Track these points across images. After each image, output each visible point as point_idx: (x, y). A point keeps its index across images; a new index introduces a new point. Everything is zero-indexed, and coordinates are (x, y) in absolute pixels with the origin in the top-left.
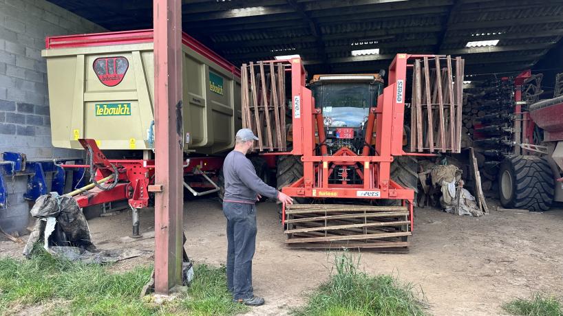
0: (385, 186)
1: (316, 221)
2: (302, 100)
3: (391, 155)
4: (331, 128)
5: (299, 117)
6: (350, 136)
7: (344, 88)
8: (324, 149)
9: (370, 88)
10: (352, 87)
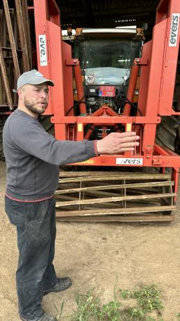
0: (149, 153)
1: (62, 194)
2: (48, 41)
3: (158, 115)
4: (92, 86)
5: (45, 64)
6: (111, 94)
7: (106, 44)
8: (83, 107)
9: (132, 44)
10: (115, 43)
